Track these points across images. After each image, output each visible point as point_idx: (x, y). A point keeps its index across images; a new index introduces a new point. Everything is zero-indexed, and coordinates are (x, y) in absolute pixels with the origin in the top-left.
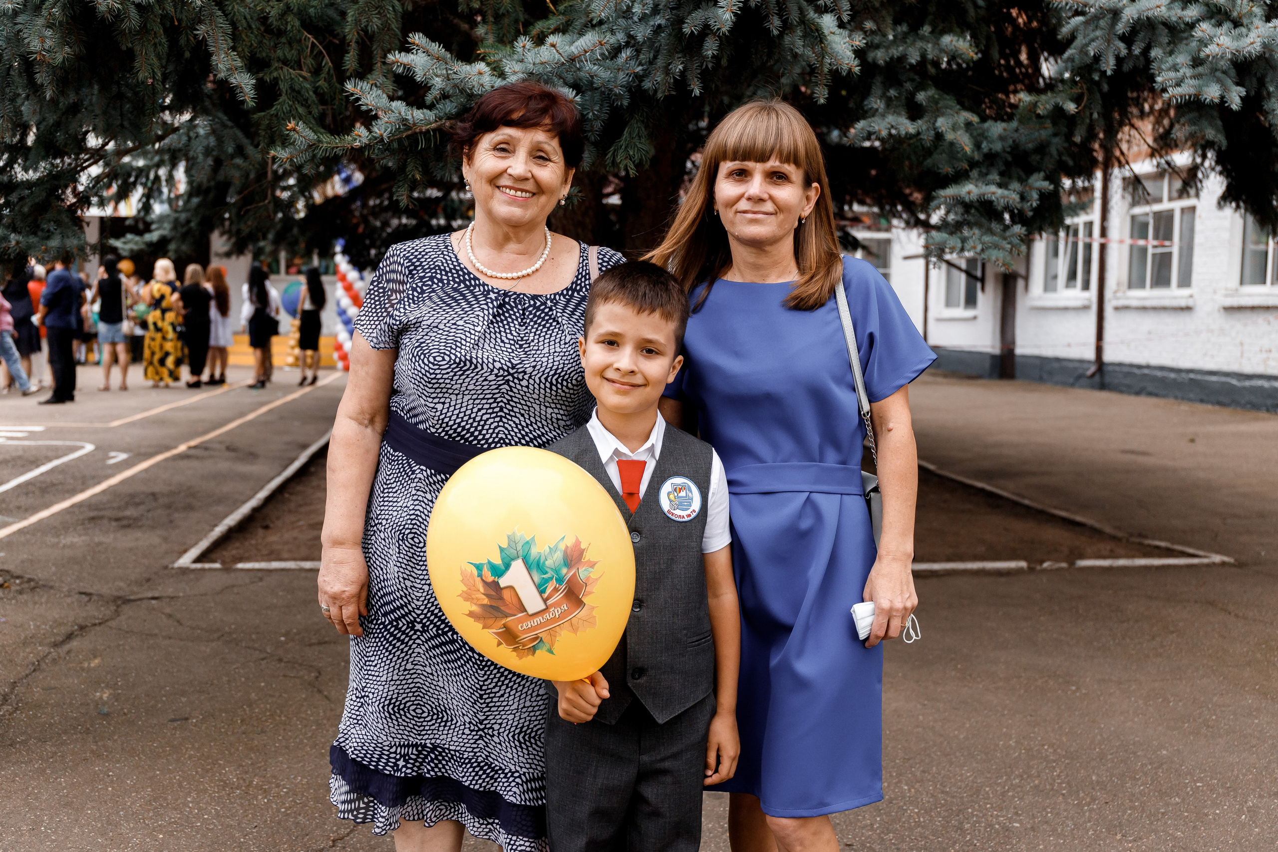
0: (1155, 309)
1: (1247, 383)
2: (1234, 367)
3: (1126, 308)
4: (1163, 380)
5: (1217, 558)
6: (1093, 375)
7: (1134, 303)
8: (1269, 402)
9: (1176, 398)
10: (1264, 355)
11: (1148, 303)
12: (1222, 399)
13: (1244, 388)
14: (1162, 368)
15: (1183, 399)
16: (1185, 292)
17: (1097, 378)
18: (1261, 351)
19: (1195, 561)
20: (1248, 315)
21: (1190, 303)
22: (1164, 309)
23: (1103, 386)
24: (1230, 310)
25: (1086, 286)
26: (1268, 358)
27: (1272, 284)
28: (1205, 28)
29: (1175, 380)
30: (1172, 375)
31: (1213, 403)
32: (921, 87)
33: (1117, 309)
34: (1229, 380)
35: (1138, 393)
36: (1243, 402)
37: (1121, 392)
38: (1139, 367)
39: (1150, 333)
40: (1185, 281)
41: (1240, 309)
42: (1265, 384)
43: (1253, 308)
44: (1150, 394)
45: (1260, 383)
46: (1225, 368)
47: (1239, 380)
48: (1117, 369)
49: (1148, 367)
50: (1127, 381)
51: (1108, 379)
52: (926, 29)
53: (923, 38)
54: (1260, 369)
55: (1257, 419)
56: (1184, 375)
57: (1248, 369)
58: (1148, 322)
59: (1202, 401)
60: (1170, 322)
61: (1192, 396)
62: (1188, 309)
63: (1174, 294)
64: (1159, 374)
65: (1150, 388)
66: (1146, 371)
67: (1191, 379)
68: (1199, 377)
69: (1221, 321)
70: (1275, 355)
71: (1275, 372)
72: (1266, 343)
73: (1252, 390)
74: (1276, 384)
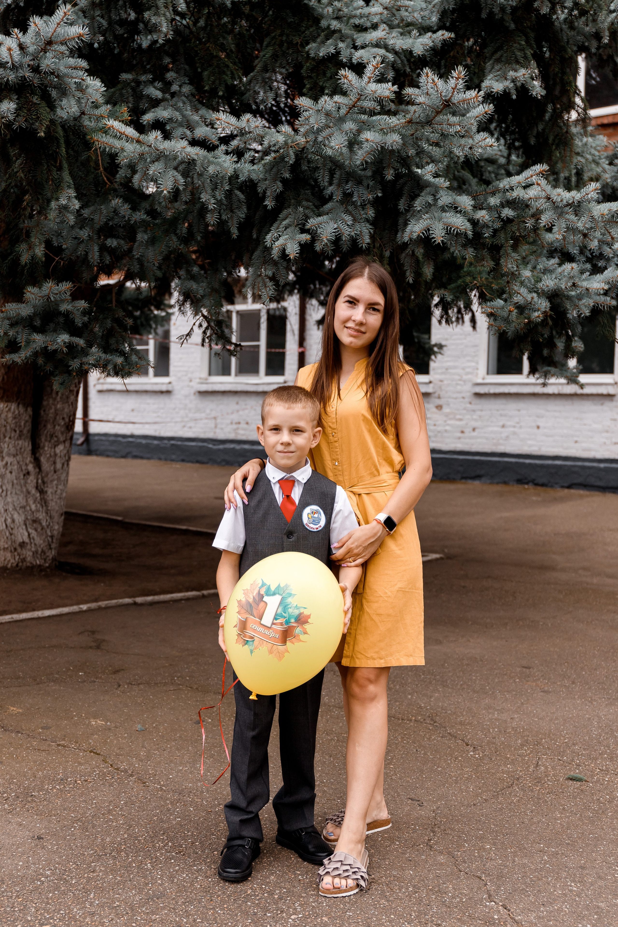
0: (137, 392)
1: (221, 447)
2: (210, 435)
3: (110, 391)
4: (147, 446)
6: (82, 444)
9: (160, 459)
10: (235, 426)
12: (200, 458)
13: (219, 450)
14: (145, 437)
15: (166, 460)
16: (161, 380)
17: (85, 446)
18: (232, 423)
20: (219, 397)
21: (169, 388)
22: (146, 392)
23: (89, 452)
26: (238, 429)
27: (236, 375)
29: (158, 445)
30: (156, 442)
31: (192, 462)
33: (100, 391)
34: (205, 444)
35: (124, 457)
36: (219, 460)
37: (108, 456)
38: (125, 436)
39: (133, 410)
40: (163, 371)
42: (238, 447)
43: (224, 393)
44: (135, 457)
45: (232, 446)
46: (202, 436)
47: (214, 445)
48: (103, 438)
49: (130, 436)
50: (113, 448)
51: (94, 447)
54: (231, 436)
56: (166, 442)
57: (221, 436)
58: (131, 402)
59: (183, 461)
60: (151, 403)
61: (174, 457)
62: (167, 392)
63: (150, 381)
64: (144, 441)
65: (135, 454)
66: (131, 440)
67: (173, 445)
68: (179, 443)
69: (195, 402)
70: (243, 425)
71: (244, 438)
72: (235, 417)
73: (225, 451)
74: (246, 447)
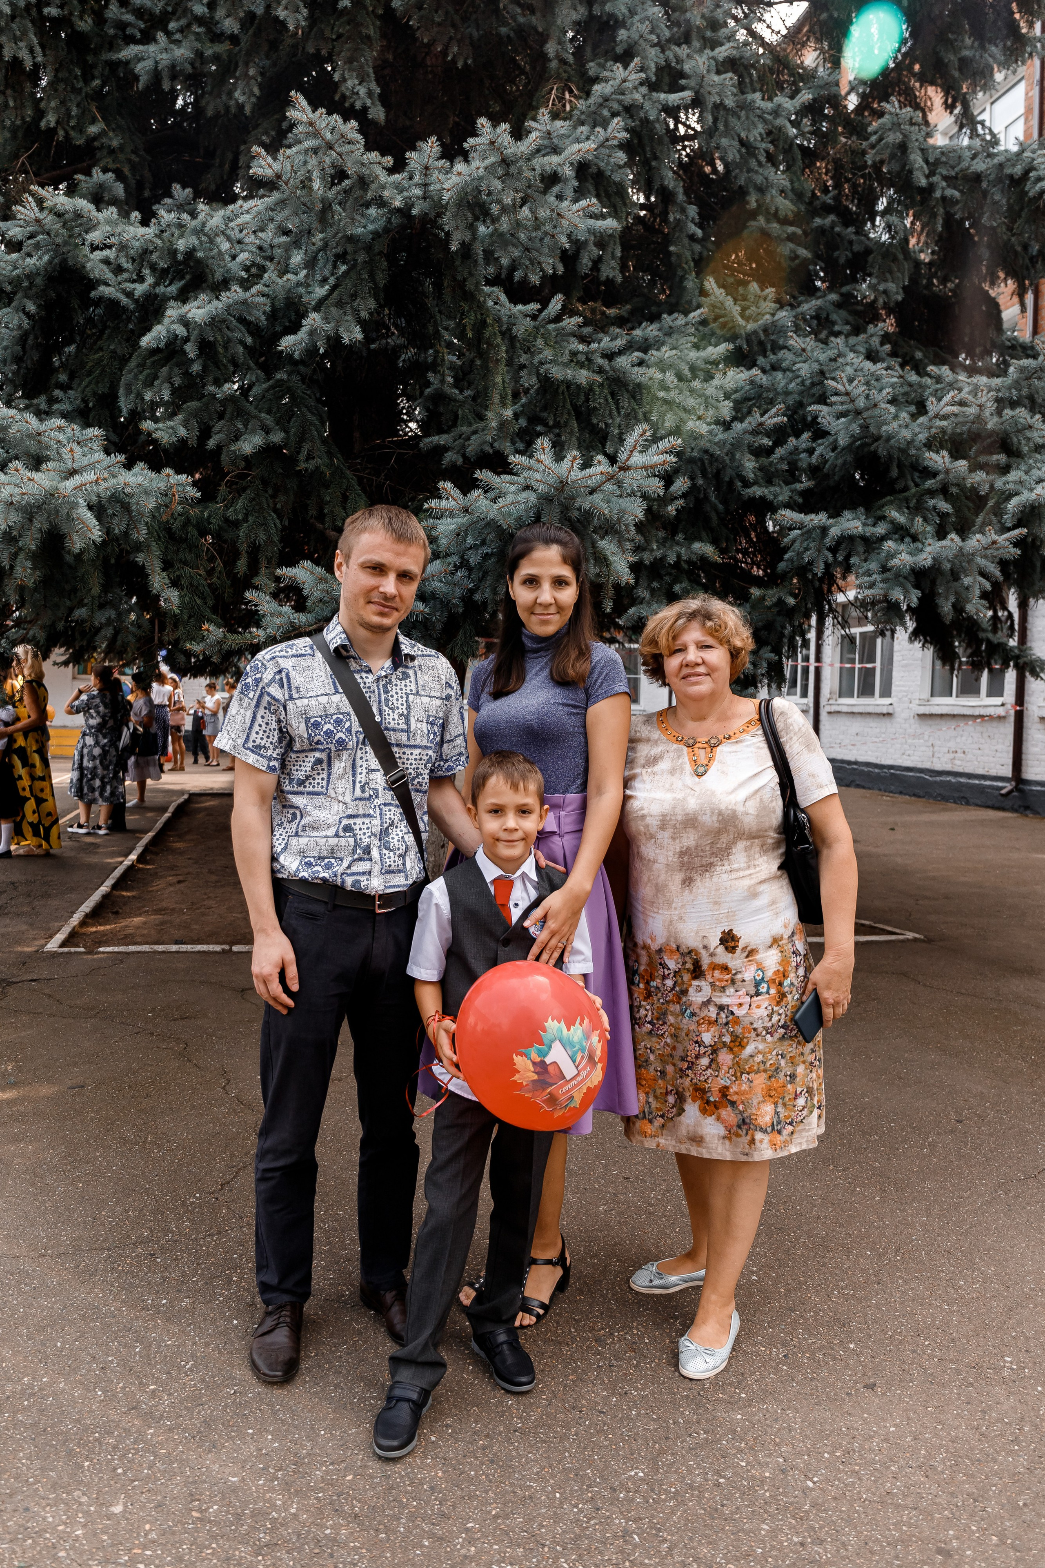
0: (861, 714)
1: (938, 779)
2: (927, 765)
3: (838, 712)
4: (871, 774)
5: (910, 935)
7: (845, 709)
8: (956, 795)
9: (881, 790)
10: (952, 756)
11: (856, 710)
12: (918, 791)
13: (936, 782)
14: (868, 764)
15: (886, 791)
16: (887, 701)
18: (949, 752)
19: (893, 937)
20: (939, 721)
21: (891, 710)
22: (869, 714)
24: (922, 716)
25: (804, 694)
26: (955, 758)
27: (958, 696)
28: (889, 545)
29: (879, 774)
30: (878, 771)
31: (911, 795)
32: (676, 580)
33: (830, 713)
34: (923, 775)
36: (935, 794)
38: (849, 763)
39: (857, 735)
40: (886, 692)
41: (931, 716)
42: (952, 780)
43: (942, 716)
44: (858, 786)
45: (949, 778)
46: (920, 765)
47: (931, 776)
49: (856, 763)
52: (680, 537)
53: (678, 543)
54: (948, 767)
55: (945, 810)
56: (887, 770)
57: (938, 767)
58: (856, 725)
59: (902, 793)
60: (874, 727)
61: (893, 788)
62: (889, 715)
63: (876, 703)
64: (868, 769)
65: (858, 782)
66: (854, 767)
67: (893, 774)
68: (899, 772)
69: (915, 726)
70: (960, 755)
71: (960, 770)
72: (952, 745)
73: (942, 784)
74: (962, 780)
